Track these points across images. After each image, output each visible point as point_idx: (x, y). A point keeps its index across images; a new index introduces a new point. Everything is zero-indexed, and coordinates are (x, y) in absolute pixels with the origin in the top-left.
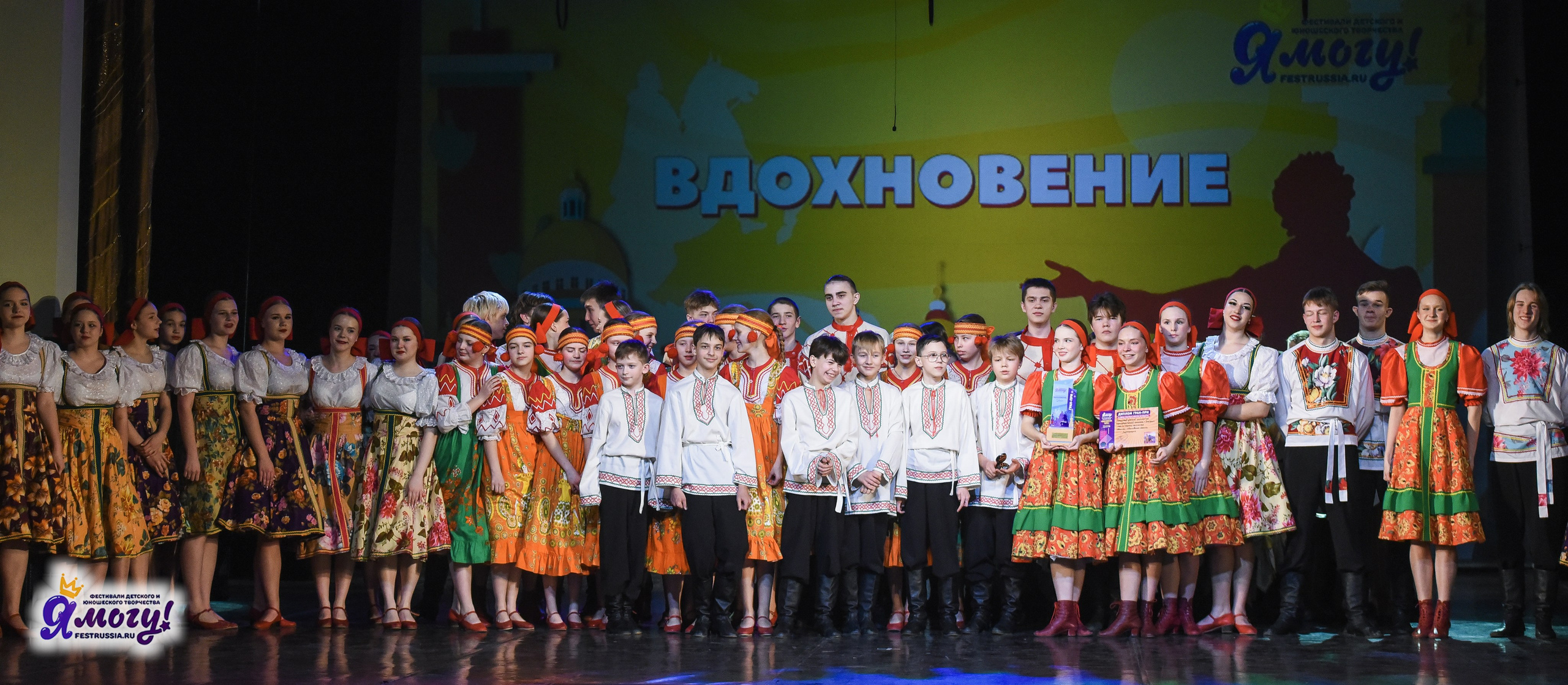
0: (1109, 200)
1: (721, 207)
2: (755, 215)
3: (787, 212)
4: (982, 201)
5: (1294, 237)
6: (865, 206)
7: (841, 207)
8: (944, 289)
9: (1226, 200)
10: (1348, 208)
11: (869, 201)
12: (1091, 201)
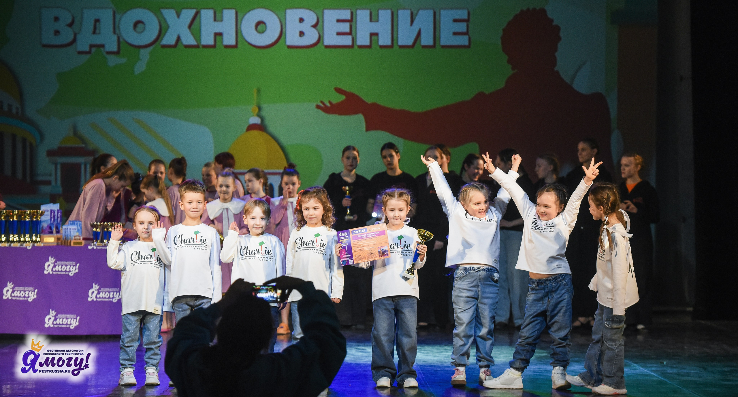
0: (381, 43)
1: (91, 46)
2: (117, 53)
3: (142, 51)
4: (289, 43)
5: (516, 71)
6: (201, 47)
7: (183, 47)
8: (260, 109)
9: (467, 43)
10: (556, 49)
11: (204, 42)
12: (368, 43)
